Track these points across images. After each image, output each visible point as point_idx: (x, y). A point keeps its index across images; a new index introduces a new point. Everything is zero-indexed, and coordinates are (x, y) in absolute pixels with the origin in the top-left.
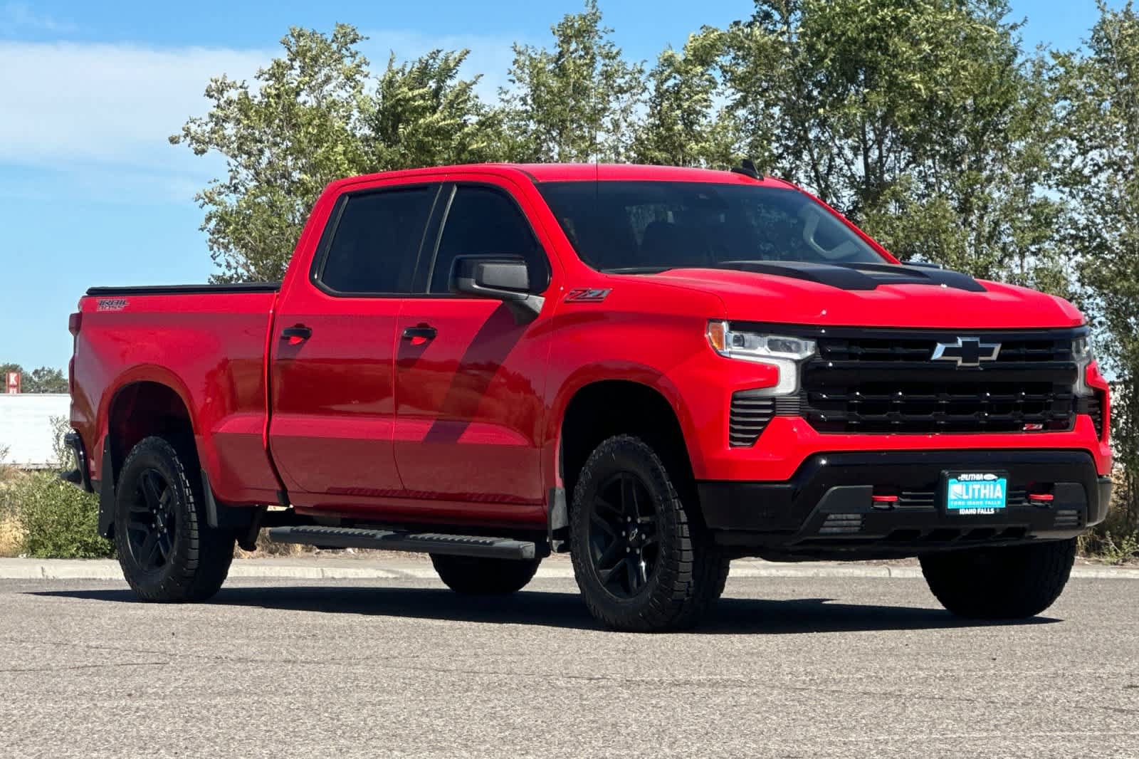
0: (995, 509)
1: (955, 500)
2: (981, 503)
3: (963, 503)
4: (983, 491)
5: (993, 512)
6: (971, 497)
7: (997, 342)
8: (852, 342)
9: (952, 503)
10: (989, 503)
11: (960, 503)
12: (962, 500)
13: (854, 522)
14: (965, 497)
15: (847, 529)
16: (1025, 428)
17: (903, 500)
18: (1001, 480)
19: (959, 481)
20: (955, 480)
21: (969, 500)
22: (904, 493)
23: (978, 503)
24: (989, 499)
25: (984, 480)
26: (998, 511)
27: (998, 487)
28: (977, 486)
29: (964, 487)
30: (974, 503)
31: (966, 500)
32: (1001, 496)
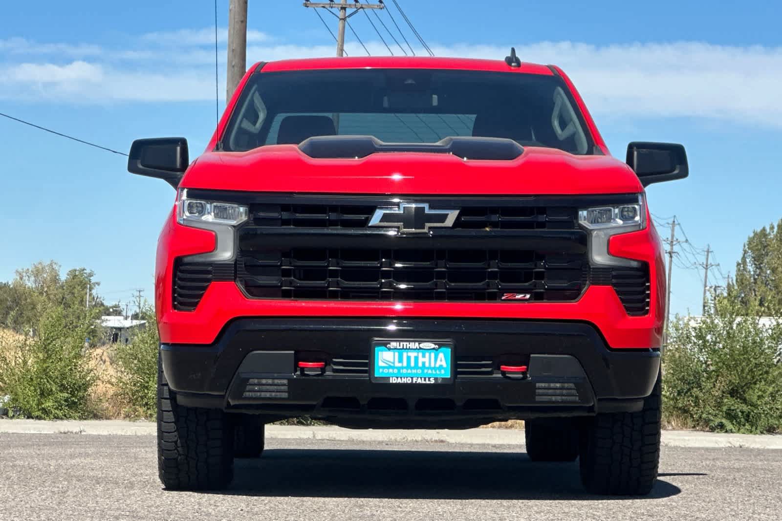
0: (436, 379)
1: (384, 368)
2: (419, 371)
3: (396, 371)
4: (421, 360)
5: (433, 381)
6: (405, 364)
7: (454, 208)
8: (285, 208)
9: (381, 370)
10: (430, 371)
11: (391, 370)
12: (393, 368)
13: (282, 388)
14: (397, 364)
15: (273, 394)
16: (503, 298)
17: (335, 367)
18: (443, 349)
19: (389, 349)
20: (383, 348)
21: (402, 368)
22: (334, 360)
23: (414, 371)
24: (428, 368)
25: (420, 348)
26: (440, 381)
27: (441, 355)
28: (413, 354)
29: (397, 354)
30: (409, 371)
31: (399, 368)
32: (445, 365)
